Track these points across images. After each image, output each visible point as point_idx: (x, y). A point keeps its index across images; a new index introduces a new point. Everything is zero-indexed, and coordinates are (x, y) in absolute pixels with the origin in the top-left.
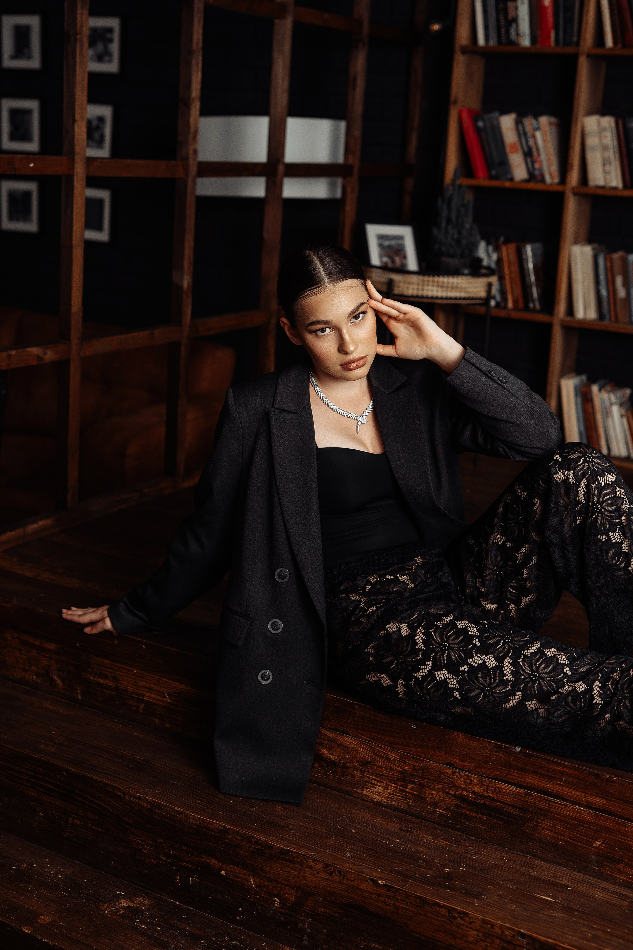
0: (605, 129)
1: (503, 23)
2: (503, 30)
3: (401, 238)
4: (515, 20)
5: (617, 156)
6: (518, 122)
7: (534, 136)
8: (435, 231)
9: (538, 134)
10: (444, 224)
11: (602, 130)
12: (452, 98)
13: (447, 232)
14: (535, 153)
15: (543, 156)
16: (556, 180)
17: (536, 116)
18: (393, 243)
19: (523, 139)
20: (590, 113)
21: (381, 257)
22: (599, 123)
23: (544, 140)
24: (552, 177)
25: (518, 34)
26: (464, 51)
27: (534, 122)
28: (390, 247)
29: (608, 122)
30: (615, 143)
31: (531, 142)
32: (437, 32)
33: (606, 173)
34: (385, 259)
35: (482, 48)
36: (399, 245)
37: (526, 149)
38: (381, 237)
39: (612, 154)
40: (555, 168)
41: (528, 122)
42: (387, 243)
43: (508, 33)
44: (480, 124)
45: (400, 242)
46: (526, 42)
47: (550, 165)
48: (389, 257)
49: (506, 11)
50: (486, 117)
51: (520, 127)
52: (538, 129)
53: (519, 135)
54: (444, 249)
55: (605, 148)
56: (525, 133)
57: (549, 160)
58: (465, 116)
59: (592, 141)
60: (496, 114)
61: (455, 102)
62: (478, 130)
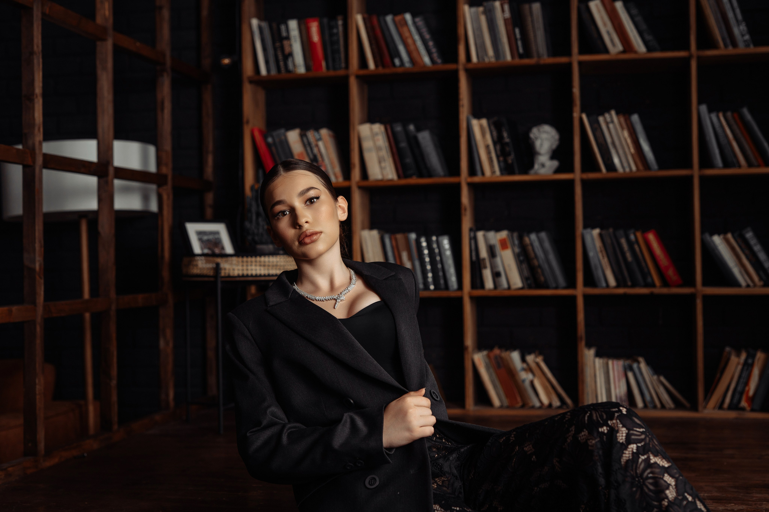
0: (377, 134)
1: (280, 57)
2: (282, 64)
3: (217, 233)
4: (291, 54)
5: (390, 154)
6: (303, 136)
7: (317, 146)
8: (247, 224)
9: (321, 144)
10: (254, 217)
11: (374, 135)
12: (245, 120)
13: (258, 224)
14: (320, 159)
15: (327, 161)
16: (341, 179)
17: (317, 129)
18: (211, 237)
19: (308, 149)
20: (364, 121)
21: (202, 249)
22: (371, 130)
23: (326, 148)
24: (336, 177)
25: (294, 65)
26: (251, 81)
27: (316, 134)
28: (208, 241)
29: (378, 128)
30: (387, 144)
31: (315, 150)
32: (227, 65)
33: (382, 168)
34: (206, 251)
35: (264, 77)
36: (216, 239)
37: (311, 156)
38: (200, 233)
39: (385, 153)
40: (338, 169)
41: (311, 135)
42: (205, 238)
43: (286, 65)
44: (270, 140)
45: (216, 236)
46: (301, 70)
47: (333, 168)
48: (209, 249)
49: (282, 48)
50: (275, 134)
51: (305, 139)
52: (320, 139)
53: (304, 145)
54: (256, 238)
55: (379, 149)
56: (309, 144)
57: (332, 163)
58: (257, 134)
59: (367, 145)
60: (282, 131)
61: (248, 122)
62: (268, 145)
